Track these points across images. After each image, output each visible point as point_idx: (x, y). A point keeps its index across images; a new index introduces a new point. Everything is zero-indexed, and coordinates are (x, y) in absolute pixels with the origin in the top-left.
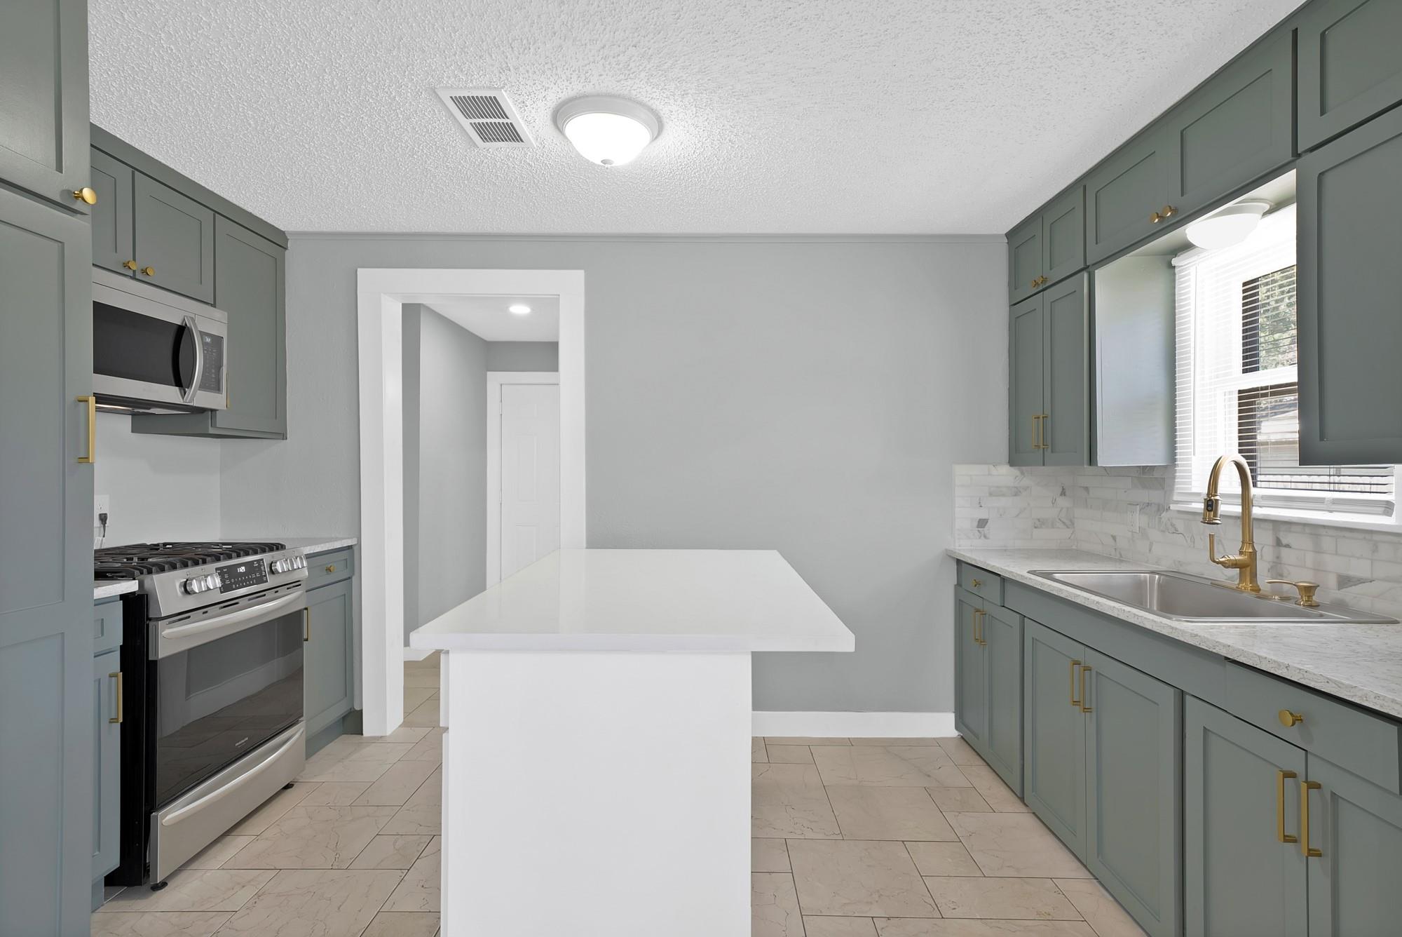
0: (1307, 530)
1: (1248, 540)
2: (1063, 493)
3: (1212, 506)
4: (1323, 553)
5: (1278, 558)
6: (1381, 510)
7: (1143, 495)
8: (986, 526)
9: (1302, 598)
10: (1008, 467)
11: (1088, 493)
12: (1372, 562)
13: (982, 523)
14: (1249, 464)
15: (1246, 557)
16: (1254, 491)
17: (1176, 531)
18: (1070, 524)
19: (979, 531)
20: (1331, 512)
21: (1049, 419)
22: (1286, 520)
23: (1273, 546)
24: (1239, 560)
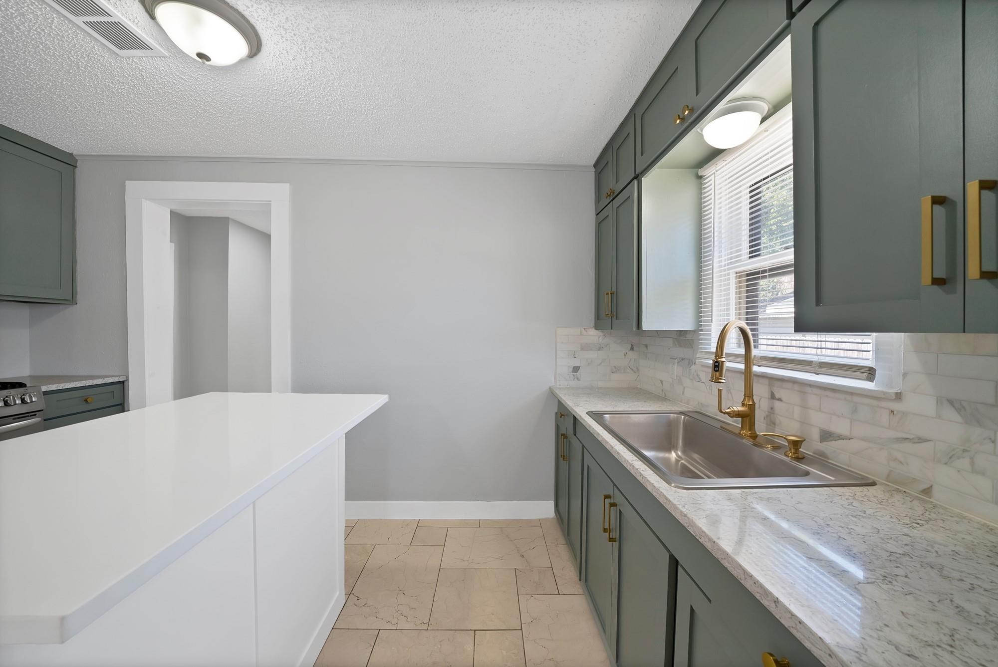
0: (796, 387)
1: (749, 393)
2: (632, 349)
3: (718, 367)
4: (807, 408)
5: (772, 408)
6: (865, 375)
7: (680, 352)
8: (579, 372)
9: (790, 449)
10: (594, 330)
11: (647, 349)
12: (851, 422)
13: (576, 369)
14: (752, 330)
15: (747, 408)
16: (755, 352)
17: (700, 381)
18: (636, 370)
19: (573, 375)
20: (817, 374)
21: (615, 294)
22: (780, 377)
23: (769, 398)
24: (741, 411)
